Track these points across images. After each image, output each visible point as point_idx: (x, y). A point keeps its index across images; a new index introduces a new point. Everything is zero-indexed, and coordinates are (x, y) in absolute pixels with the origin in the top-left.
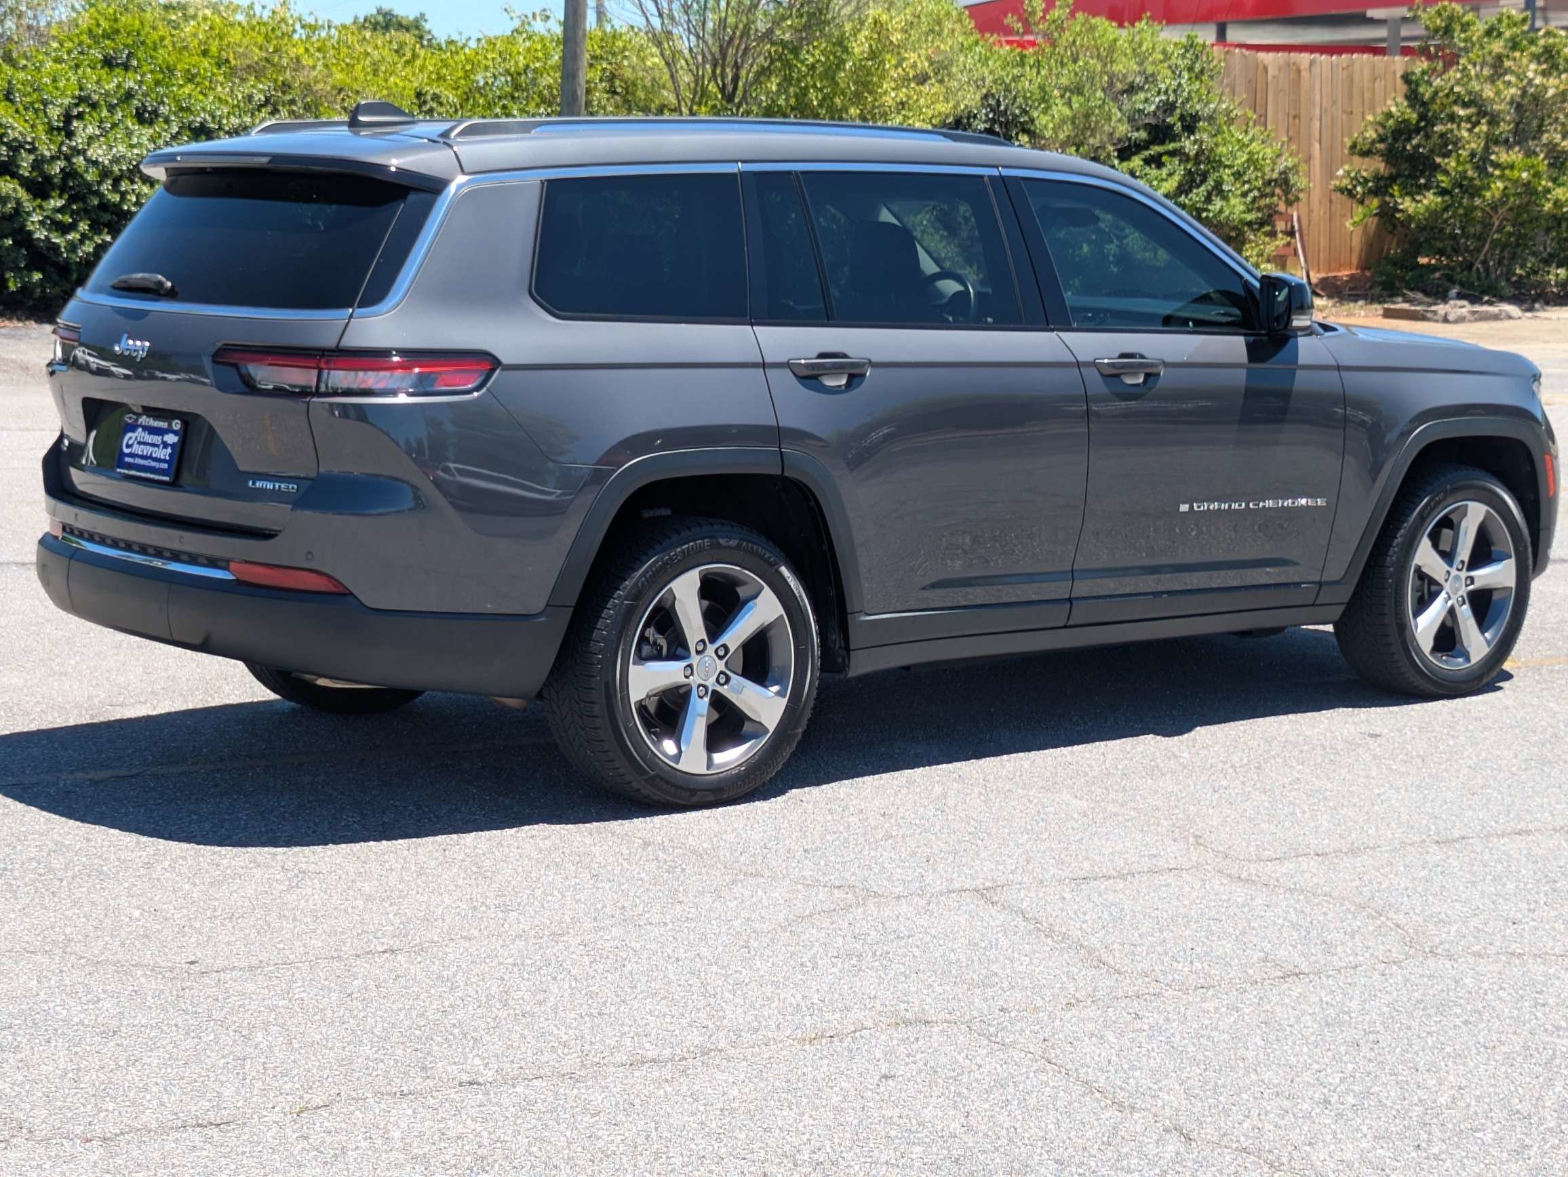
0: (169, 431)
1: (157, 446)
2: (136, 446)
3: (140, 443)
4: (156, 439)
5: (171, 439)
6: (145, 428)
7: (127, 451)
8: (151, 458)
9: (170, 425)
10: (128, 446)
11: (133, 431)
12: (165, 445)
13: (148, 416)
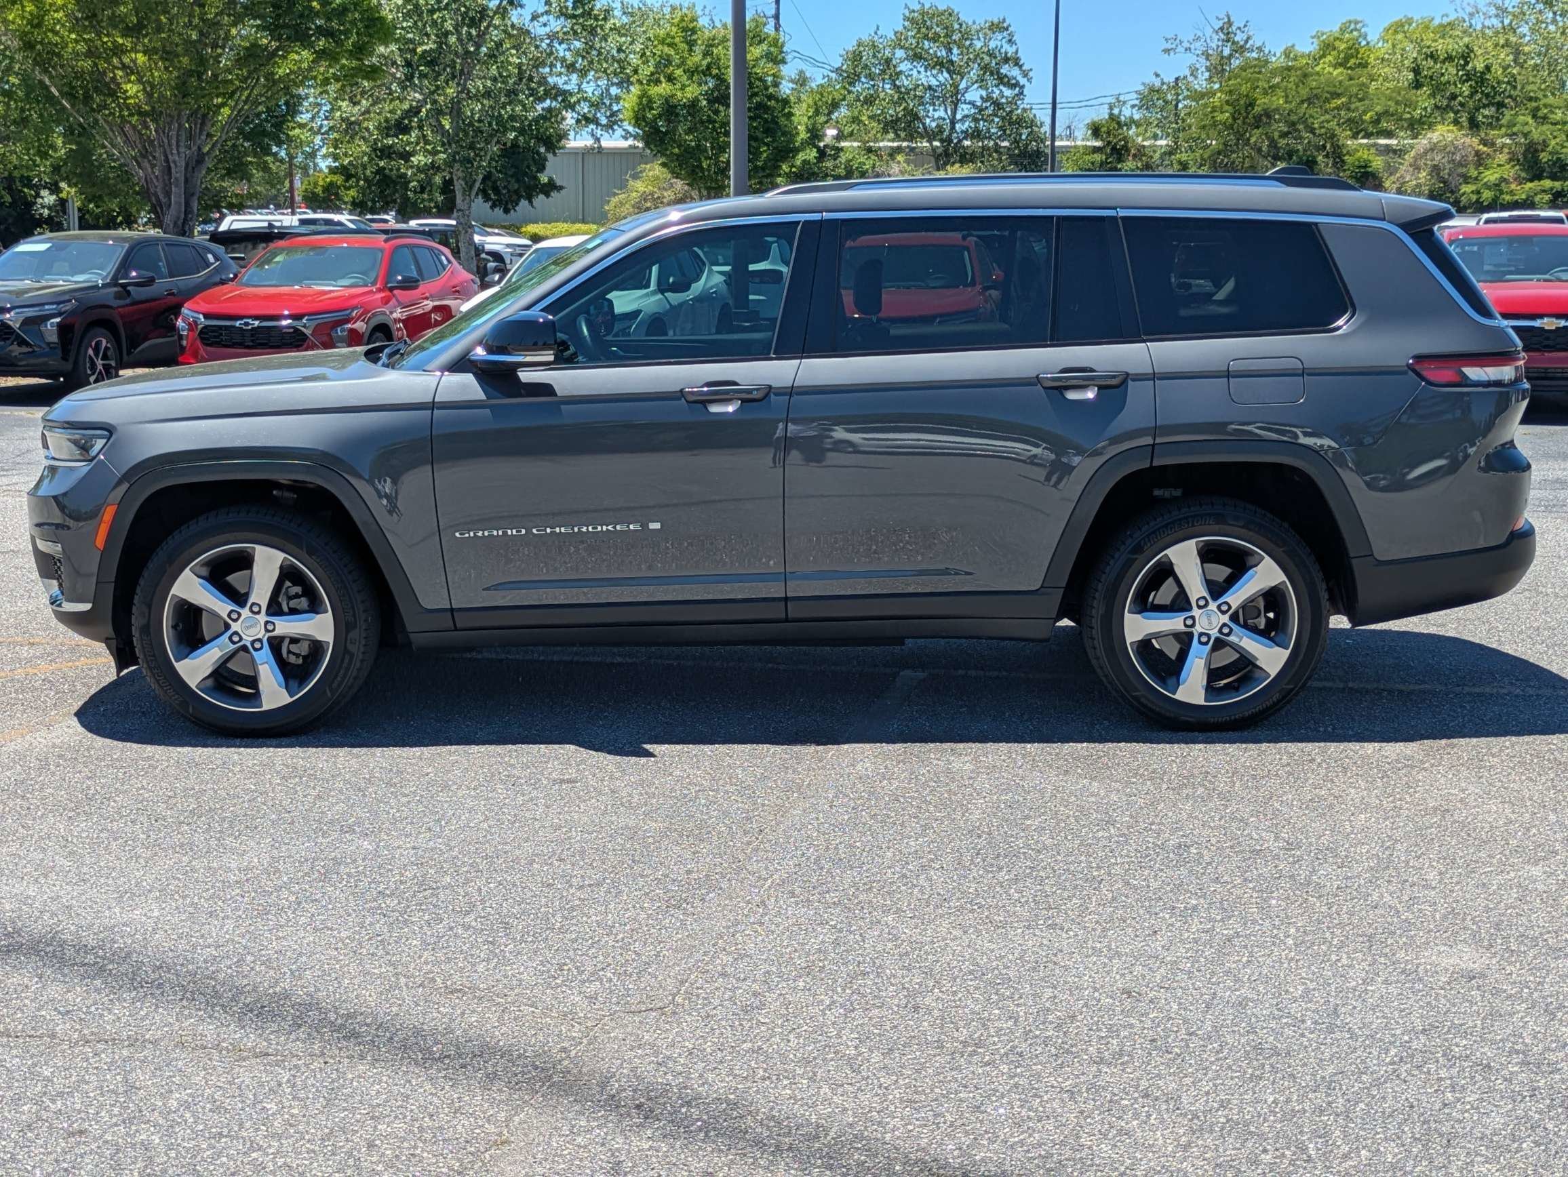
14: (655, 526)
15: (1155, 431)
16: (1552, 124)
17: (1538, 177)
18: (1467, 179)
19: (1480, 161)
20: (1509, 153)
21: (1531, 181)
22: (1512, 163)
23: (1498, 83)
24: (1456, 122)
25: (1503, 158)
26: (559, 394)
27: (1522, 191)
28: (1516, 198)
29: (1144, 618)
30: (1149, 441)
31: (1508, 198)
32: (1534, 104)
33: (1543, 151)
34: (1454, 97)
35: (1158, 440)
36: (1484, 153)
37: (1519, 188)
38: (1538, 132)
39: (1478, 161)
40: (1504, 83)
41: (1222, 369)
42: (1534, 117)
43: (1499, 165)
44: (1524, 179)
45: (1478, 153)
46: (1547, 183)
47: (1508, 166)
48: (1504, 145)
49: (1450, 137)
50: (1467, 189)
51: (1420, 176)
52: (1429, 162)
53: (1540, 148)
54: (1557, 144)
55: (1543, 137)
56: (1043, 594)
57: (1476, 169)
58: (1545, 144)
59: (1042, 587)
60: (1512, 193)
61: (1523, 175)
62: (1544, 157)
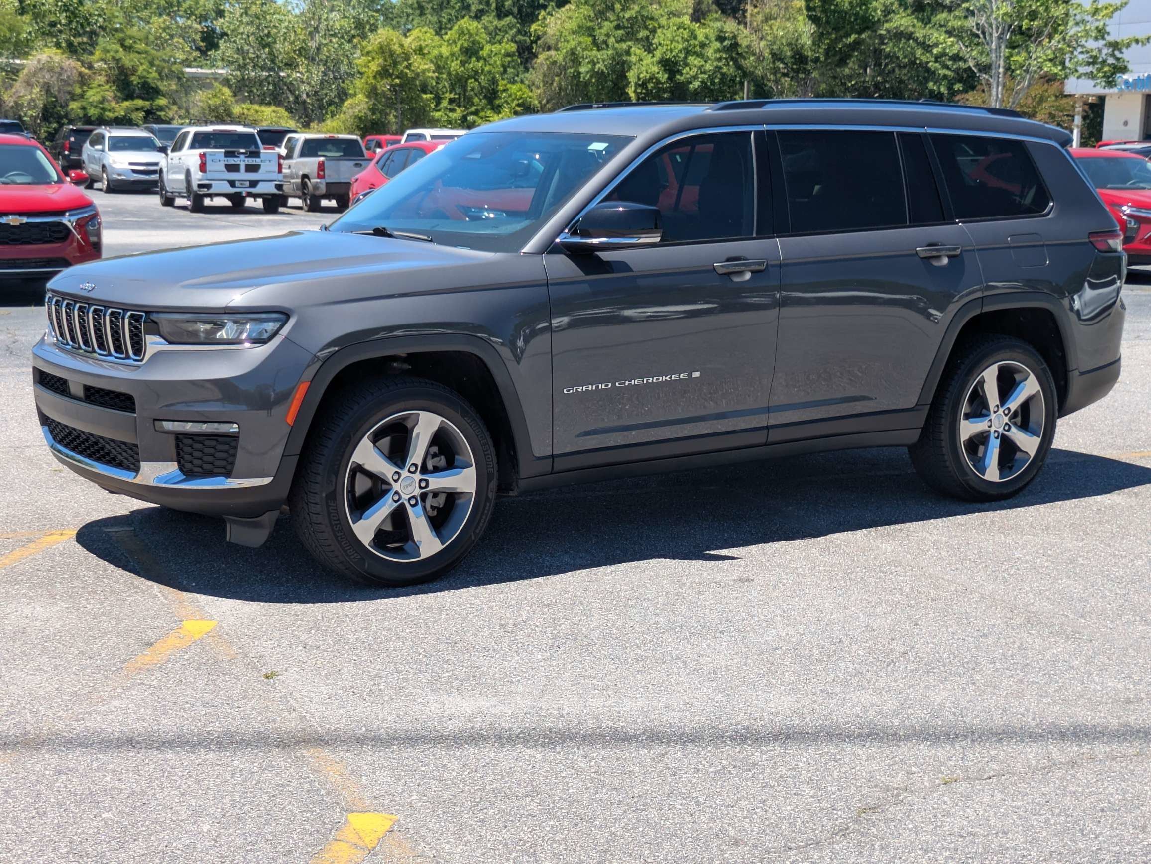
14: (696, 374)
16: (139, 53)
17: (130, 96)
18: (73, 97)
19: (83, 81)
20: (106, 75)
21: (126, 99)
22: (109, 84)
23: (90, 15)
24: (58, 45)
25: (101, 79)
26: (634, 270)
27: (121, 108)
28: (117, 114)
31: (110, 115)
32: (121, 35)
33: (133, 74)
34: (53, 25)
36: (86, 74)
37: (117, 106)
38: (128, 60)
39: (82, 81)
40: (95, 15)
42: (123, 45)
43: (99, 85)
44: (120, 98)
45: (81, 74)
46: (140, 102)
47: (107, 87)
48: (101, 69)
49: (57, 58)
50: (74, 105)
51: (35, 91)
52: (41, 80)
53: (129, 72)
54: (144, 70)
55: (132, 63)
56: (917, 410)
57: (81, 87)
58: (134, 70)
59: (916, 405)
60: (112, 110)
61: (119, 94)
62: (135, 79)
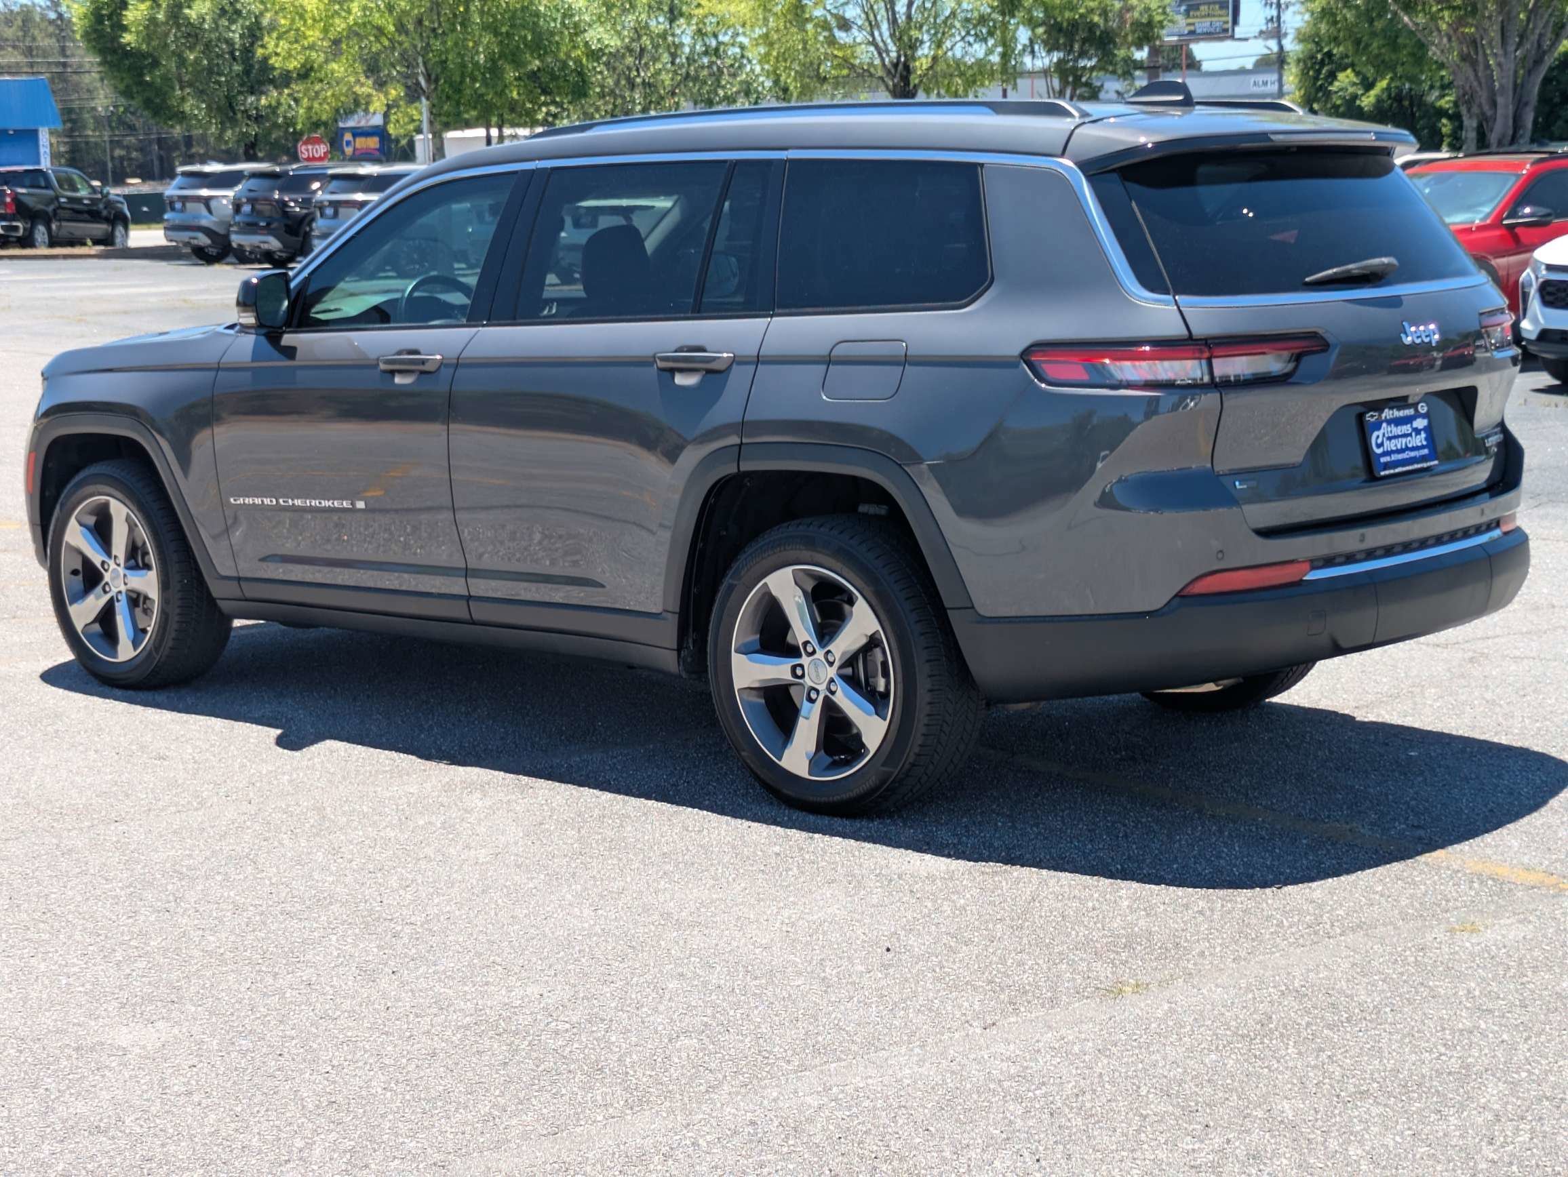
0: (1418, 415)
1: (1410, 435)
2: (1386, 443)
3: (1390, 439)
4: (1406, 429)
5: (1420, 423)
6: (1389, 422)
7: (1379, 451)
8: (1407, 449)
9: (1416, 410)
10: (1379, 446)
11: (1379, 428)
12: (1417, 431)
13: (1391, 408)
14: (361, 504)
15: (743, 427)
29: (750, 660)
30: (735, 440)
35: (744, 441)
41: (824, 356)
